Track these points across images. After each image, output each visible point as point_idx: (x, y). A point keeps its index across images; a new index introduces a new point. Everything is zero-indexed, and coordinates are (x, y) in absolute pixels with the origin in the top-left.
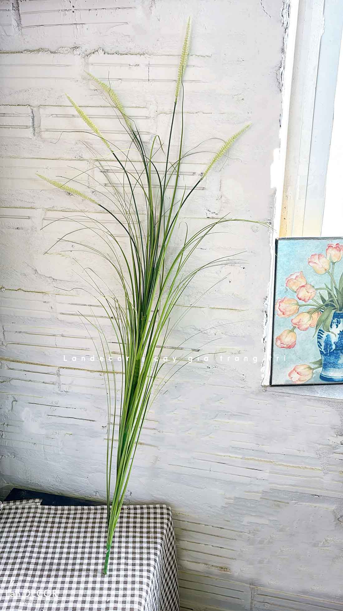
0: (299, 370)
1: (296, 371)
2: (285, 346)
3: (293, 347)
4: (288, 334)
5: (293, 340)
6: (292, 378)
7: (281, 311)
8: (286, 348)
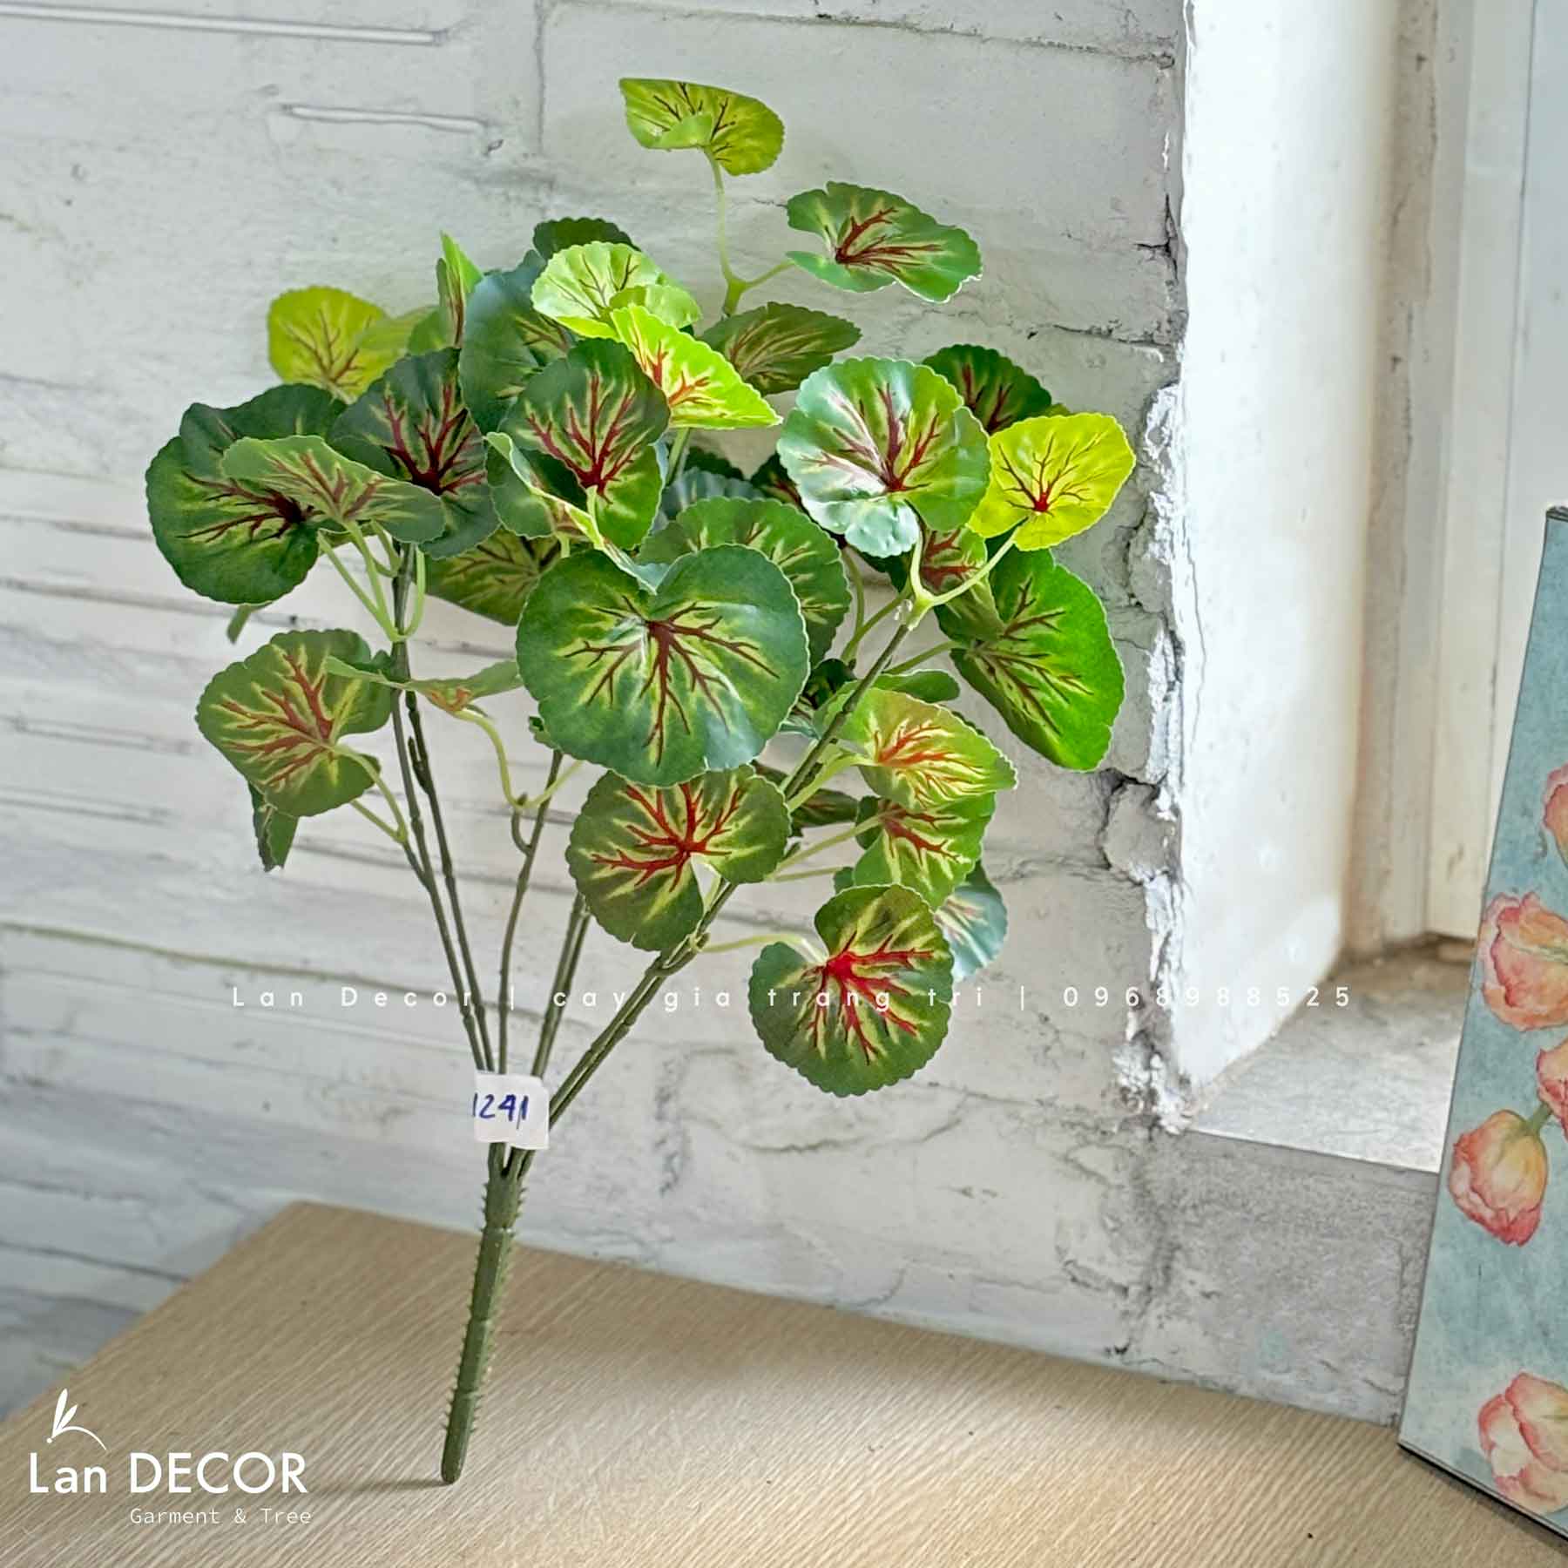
0: (1530, 1414)
1: (1515, 1412)
2: (1488, 1214)
3: (1521, 1238)
4: (1510, 1139)
5: (1528, 1191)
6: (1491, 1446)
7: (1502, 980)
8: (1490, 1229)
